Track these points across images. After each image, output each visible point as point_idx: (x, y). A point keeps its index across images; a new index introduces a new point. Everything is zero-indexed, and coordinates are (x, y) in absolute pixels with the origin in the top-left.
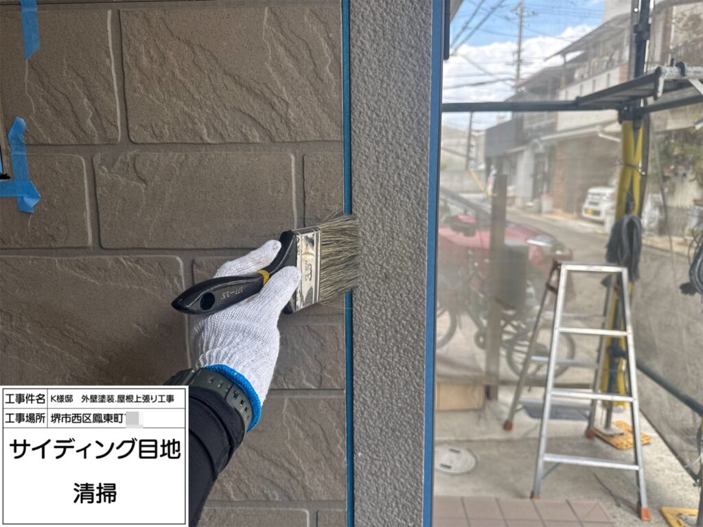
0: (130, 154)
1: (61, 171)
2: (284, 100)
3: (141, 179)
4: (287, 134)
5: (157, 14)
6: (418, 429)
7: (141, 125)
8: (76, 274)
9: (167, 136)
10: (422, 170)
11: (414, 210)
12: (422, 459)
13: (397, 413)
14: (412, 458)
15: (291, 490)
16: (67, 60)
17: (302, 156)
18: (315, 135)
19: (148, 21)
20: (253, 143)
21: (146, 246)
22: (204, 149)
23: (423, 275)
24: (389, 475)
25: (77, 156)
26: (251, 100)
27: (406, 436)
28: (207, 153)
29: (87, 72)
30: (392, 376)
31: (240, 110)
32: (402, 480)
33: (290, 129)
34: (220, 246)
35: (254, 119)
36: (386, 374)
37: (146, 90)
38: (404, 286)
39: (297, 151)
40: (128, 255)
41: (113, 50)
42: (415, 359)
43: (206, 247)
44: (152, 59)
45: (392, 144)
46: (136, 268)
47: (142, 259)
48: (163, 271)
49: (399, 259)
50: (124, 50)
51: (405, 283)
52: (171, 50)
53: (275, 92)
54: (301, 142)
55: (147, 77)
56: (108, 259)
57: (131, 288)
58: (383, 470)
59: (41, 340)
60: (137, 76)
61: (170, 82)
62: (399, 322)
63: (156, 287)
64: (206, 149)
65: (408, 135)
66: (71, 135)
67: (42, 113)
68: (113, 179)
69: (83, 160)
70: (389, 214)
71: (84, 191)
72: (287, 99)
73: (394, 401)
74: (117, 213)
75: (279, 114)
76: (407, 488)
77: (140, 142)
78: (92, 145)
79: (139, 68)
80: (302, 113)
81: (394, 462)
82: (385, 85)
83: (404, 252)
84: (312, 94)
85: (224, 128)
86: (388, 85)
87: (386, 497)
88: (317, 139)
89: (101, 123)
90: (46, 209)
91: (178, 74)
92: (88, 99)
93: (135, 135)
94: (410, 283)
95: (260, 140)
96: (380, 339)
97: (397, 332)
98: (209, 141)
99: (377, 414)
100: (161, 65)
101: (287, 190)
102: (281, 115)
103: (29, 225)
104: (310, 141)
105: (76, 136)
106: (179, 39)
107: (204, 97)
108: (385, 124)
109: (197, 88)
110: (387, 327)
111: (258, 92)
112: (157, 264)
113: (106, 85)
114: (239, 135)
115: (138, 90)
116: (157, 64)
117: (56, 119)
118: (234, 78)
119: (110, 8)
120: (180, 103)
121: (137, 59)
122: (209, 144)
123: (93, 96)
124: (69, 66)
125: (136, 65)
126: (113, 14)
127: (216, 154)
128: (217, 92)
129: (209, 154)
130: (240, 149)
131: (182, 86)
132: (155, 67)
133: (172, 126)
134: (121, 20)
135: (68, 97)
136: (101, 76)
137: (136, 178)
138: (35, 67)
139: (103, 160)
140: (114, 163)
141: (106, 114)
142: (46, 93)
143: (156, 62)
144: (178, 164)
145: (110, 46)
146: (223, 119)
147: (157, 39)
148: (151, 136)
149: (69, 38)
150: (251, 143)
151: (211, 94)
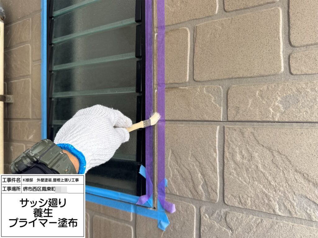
0: (223, 211)
1: (182, 212)
5: (249, 130)
9: (249, 205)
16: (191, 151)
19: (243, 134)
22: (275, 218)
25: (191, 205)
28: (277, 221)
29: (202, 159)
31: (307, 197)
41: (218, 148)
44: (243, 156)
50: (225, 149)
52: (257, 152)
55: (239, 167)
60: (232, 166)
61: (254, 172)
66: (190, 193)
69: (195, 208)
71: (193, 226)
77: (231, 205)
89: (207, 189)
90: (172, 230)
91: (261, 168)
92: (201, 174)
93: (227, 200)
98: (280, 214)
100: (249, 161)
106: (263, 146)
107: (279, 184)
109: (274, 178)
113: (212, 168)
114: (304, 214)
115: (232, 174)
116: (247, 160)
117: (182, 182)
118: (304, 176)
119: (219, 125)
120: (261, 186)
121: (233, 156)
122: (280, 215)
123: (204, 173)
124: (192, 154)
125: (232, 159)
126: (220, 128)
127: (284, 223)
128: (289, 183)
129: (279, 222)
130: (304, 224)
131: (263, 175)
132: (245, 161)
133: (253, 199)
134: (225, 132)
135: (190, 171)
136: (210, 163)
137: (226, 226)
138: (174, 153)
139: (206, 210)
140: (213, 214)
141: (211, 184)
142: (178, 168)
143: (246, 159)
144: (255, 224)
145: (217, 146)
146: (292, 201)
147: (247, 145)
148: (238, 202)
149: (193, 140)
150: (313, 221)
151: (284, 183)
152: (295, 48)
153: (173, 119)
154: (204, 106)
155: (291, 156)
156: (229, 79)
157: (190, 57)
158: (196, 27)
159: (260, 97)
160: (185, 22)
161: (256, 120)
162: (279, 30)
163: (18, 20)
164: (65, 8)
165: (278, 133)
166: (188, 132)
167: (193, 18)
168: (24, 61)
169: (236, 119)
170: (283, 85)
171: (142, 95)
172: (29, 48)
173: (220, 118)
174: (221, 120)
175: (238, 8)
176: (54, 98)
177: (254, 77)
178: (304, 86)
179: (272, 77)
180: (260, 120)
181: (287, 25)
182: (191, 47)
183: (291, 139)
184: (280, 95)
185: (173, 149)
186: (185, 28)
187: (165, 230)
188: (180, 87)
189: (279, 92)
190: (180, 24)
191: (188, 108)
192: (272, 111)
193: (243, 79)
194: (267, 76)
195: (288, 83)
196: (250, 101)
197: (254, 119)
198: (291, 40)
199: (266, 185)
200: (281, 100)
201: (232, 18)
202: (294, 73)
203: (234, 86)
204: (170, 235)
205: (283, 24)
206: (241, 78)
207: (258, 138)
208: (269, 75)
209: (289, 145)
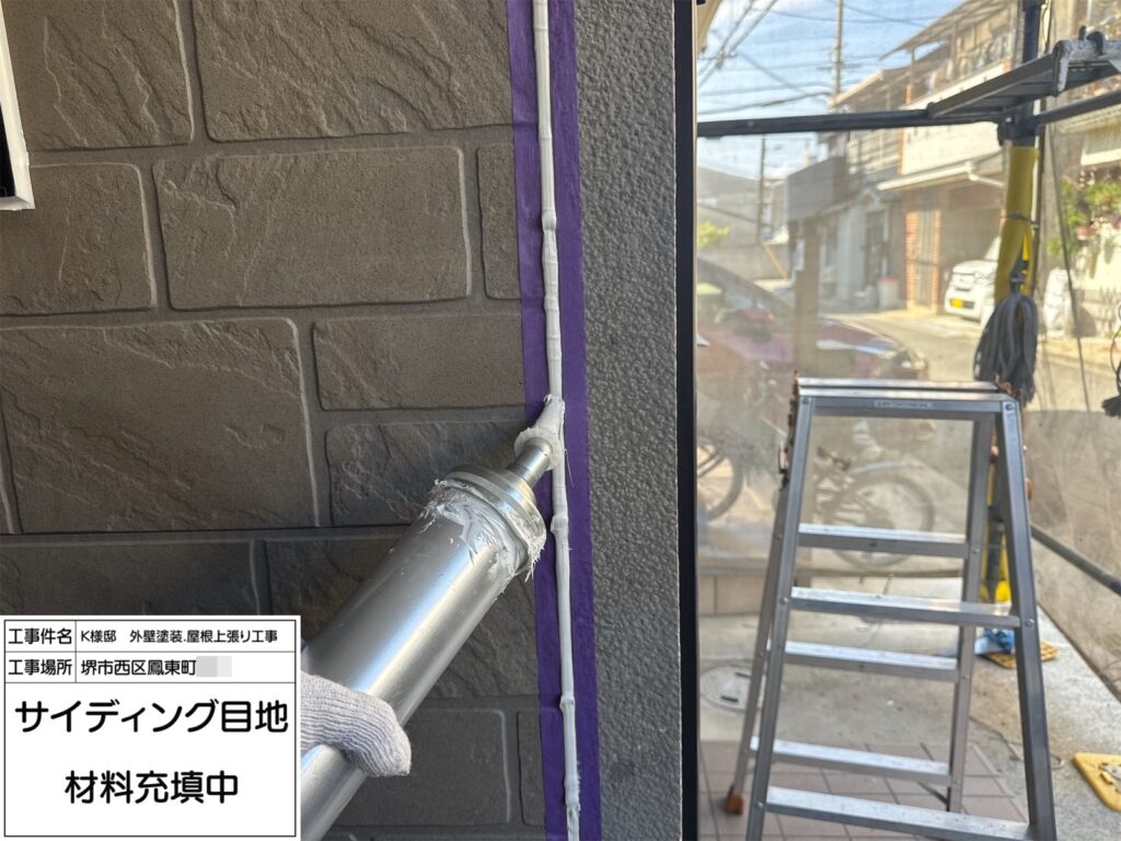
2: (445, 63)
3: (228, 197)
4: (450, 116)
6: (668, 579)
7: (224, 112)
8: (134, 351)
10: (664, 165)
11: (653, 231)
12: (676, 626)
13: (635, 555)
14: (661, 624)
15: (476, 680)
17: (475, 149)
18: (493, 115)
20: (398, 133)
21: (241, 304)
23: (670, 337)
24: (625, 652)
26: (393, 65)
27: (651, 590)
30: (626, 498)
32: (647, 660)
33: (454, 108)
34: (354, 301)
35: (399, 95)
36: (618, 495)
37: (230, 56)
38: (641, 355)
39: (467, 143)
40: (213, 318)
42: (661, 470)
43: (332, 303)
45: (615, 125)
46: (227, 339)
47: (234, 324)
48: (268, 342)
49: (632, 312)
51: (642, 351)
53: (430, 51)
54: (471, 128)
56: (183, 326)
57: (219, 370)
58: (617, 644)
59: (86, 456)
62: (635, 412)
63: (257, 368)
64: (326, 146)
65: (641, 109)
67: (73, 99)
68: (185, 200)
70: (615, 241)
72: (448, 60)
73: (630, 536)
74: (193, 253)
75: (436, 85)
76: (654, 672)
78: (151, 147)
79: (218, 22)
80: (472, 81)
81: (633, 631)
82: (601, 32)
83: (639, 300)
84: (486, 51)
85: (353, 111)
86: (606, 30)
87: (622, 688)
88: (497, 122)
94: (651, 350)
95: (408, 127)
96: (606, 441)
97: (631, 428)
99: (604, 558)
101: (453, 207)
102: (440, 87)
103: (60, 277)
104: (486, 126)
105: (125, 135)
108: (605, 93)
110: (616, 421)
111: (404, 51)
112: (257, 331)
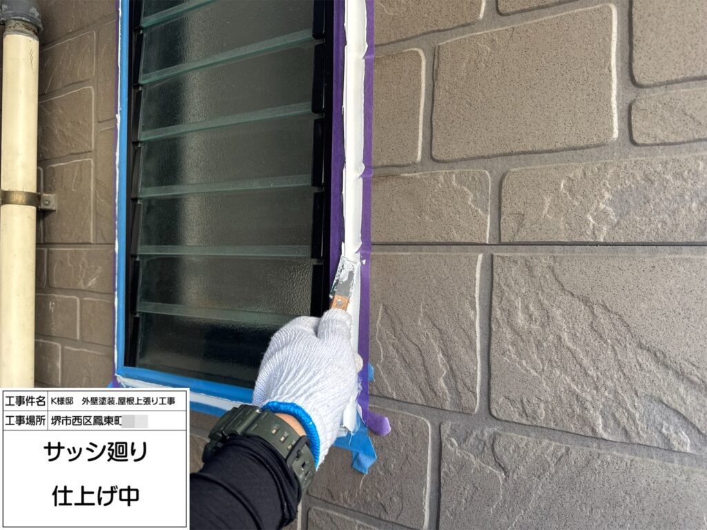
1: (402, 433)
3: (500, 465)
5: (544, 261)
7: (507, 398)
9: (542, 418)
16: (424, 307)
19: (530, 269)
22: (595, 445)
25: (422, 418)
28: (599, 451)
29: (445, 324)
31: (661, 402)
37: (519, 354)
41: (480, 300)
44: (531, 316)
50: (493, 301)
52: (559, 307)
55: (522, 339)
60: (508, 336)
61: (553, 349)
64: (599, 446)
66: (419, 394)
67: (390, 362)
68: (463, 457)
69: (429, 425)
71: (426, 463)
74: (464, 501)
77: (503, 418)
78: (442, 409)
79: (512, 327)
85: (631, 422)
89: (456, 385)
90: (381, 473)
91: (567, 340)
92: (443, 354)
93: (497, 408)
95: (692, 449)
98: (605, 436)
100: (543, 325)
103: (361, 486)
105: (423, 395)
106: (573, 295)
107: (604, 374)
109: (593, 360)
113: (467, 342)
114: (656, 437)
115: (508, 353)
116: (538, 323)
117: (404, 371)
118: (656, 355)
119: (482, 252)
120: (566, 378)
121: (510, 315)
122: (605, 440)
123: (450, 352)
124: (425, 314)
125: (508, 322)
126: (484, 258)
127: (615, 455)
128: (625, 371)
129: (604, 454)
130: (655, 456)
131: (571, 356)
132: (535, 327)
133: (550, 407)
134: (494, 267)
135: (421, 349)
136: (462, 331)
137: (494, 463)
138: (389, 311)
139: (453, 430)
140: (467, 437)
141: (464, 376)
142: (396, 341)
143: (536, 322)
144: (554, 458)
145: (477, 296)
146: (631, 409)
147: (540, 292)
148: (519, 413)
149: (429, 283)
150: (674, 451)
151: (615, 372)
152: (643, 90)
153: (387, 240)
154: (453, 213)
155: (629, 314)
156: (505, 155)
157: (425, 111)
158: (439, 46)
159: (568, 193)
160: (417, 36)
161: (560, 240)
162: (610, 50)
163: (68, 34)
164: (167, 10)
165: (603, 268)
166: (418, 268)
167: (433, 29)
168: (81, 122)
169: (517, 239)
170: (616, 168)
171: (323, 190)
172: (91, 95)
173: (485, 237)
174: (487, 242)
175: (526, 7)
176: (141, 199)
177: (556, 151)
178: (660, 168)
179: (593, 150)
180: (566, 240)
181: (626, 41)
182: (426, 90)
183: (631, 280)
184: (610, 187)
185: (386, 303)
186: (416, 49)
187: (367, 473)
188: (403, 173)
189: (607, 182)
190: (406, 42)
191: (418, 217)
192: (592, 220)
193: (533, 155)
194: (582, 148)
195: (626, 163)
196: (548, 201)
197: (555, 239)
198: (634, 72)
199: (578, 377)
200: (611, 197)
201: (513, 28)
202: (639, 140)
203: (514, 170)
204: (378, 483)
205: (618, 39)
206: (530, 153)
207: (563, 279)
208: (588, 147)
209: (627, 292)
